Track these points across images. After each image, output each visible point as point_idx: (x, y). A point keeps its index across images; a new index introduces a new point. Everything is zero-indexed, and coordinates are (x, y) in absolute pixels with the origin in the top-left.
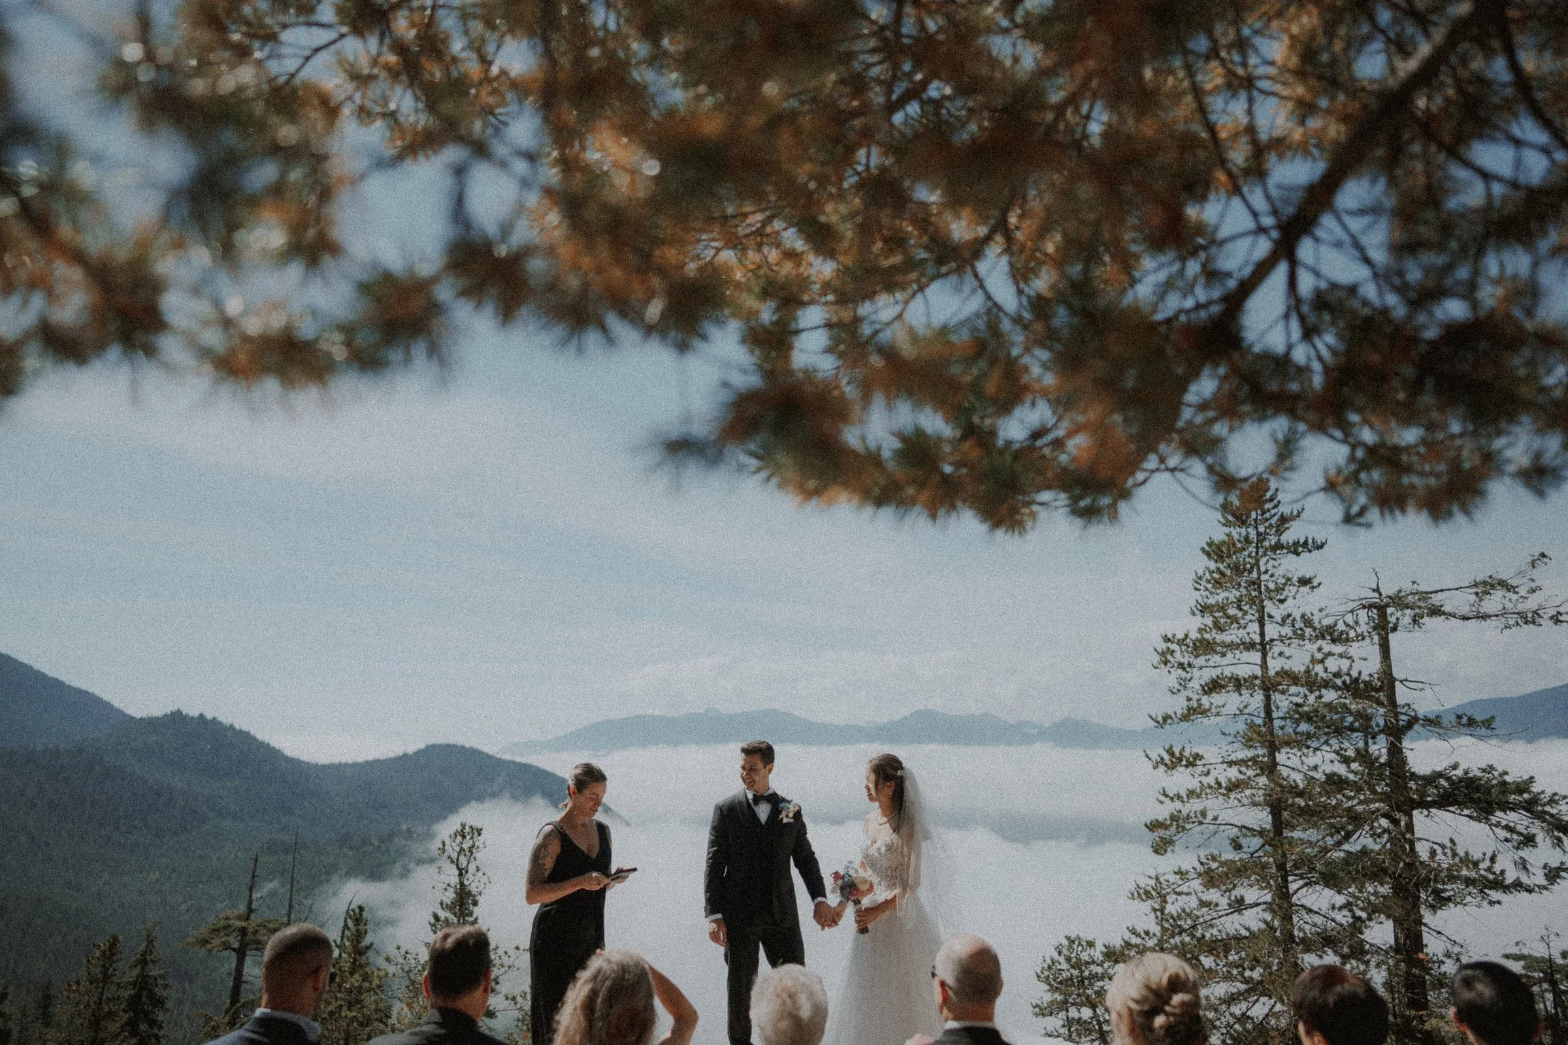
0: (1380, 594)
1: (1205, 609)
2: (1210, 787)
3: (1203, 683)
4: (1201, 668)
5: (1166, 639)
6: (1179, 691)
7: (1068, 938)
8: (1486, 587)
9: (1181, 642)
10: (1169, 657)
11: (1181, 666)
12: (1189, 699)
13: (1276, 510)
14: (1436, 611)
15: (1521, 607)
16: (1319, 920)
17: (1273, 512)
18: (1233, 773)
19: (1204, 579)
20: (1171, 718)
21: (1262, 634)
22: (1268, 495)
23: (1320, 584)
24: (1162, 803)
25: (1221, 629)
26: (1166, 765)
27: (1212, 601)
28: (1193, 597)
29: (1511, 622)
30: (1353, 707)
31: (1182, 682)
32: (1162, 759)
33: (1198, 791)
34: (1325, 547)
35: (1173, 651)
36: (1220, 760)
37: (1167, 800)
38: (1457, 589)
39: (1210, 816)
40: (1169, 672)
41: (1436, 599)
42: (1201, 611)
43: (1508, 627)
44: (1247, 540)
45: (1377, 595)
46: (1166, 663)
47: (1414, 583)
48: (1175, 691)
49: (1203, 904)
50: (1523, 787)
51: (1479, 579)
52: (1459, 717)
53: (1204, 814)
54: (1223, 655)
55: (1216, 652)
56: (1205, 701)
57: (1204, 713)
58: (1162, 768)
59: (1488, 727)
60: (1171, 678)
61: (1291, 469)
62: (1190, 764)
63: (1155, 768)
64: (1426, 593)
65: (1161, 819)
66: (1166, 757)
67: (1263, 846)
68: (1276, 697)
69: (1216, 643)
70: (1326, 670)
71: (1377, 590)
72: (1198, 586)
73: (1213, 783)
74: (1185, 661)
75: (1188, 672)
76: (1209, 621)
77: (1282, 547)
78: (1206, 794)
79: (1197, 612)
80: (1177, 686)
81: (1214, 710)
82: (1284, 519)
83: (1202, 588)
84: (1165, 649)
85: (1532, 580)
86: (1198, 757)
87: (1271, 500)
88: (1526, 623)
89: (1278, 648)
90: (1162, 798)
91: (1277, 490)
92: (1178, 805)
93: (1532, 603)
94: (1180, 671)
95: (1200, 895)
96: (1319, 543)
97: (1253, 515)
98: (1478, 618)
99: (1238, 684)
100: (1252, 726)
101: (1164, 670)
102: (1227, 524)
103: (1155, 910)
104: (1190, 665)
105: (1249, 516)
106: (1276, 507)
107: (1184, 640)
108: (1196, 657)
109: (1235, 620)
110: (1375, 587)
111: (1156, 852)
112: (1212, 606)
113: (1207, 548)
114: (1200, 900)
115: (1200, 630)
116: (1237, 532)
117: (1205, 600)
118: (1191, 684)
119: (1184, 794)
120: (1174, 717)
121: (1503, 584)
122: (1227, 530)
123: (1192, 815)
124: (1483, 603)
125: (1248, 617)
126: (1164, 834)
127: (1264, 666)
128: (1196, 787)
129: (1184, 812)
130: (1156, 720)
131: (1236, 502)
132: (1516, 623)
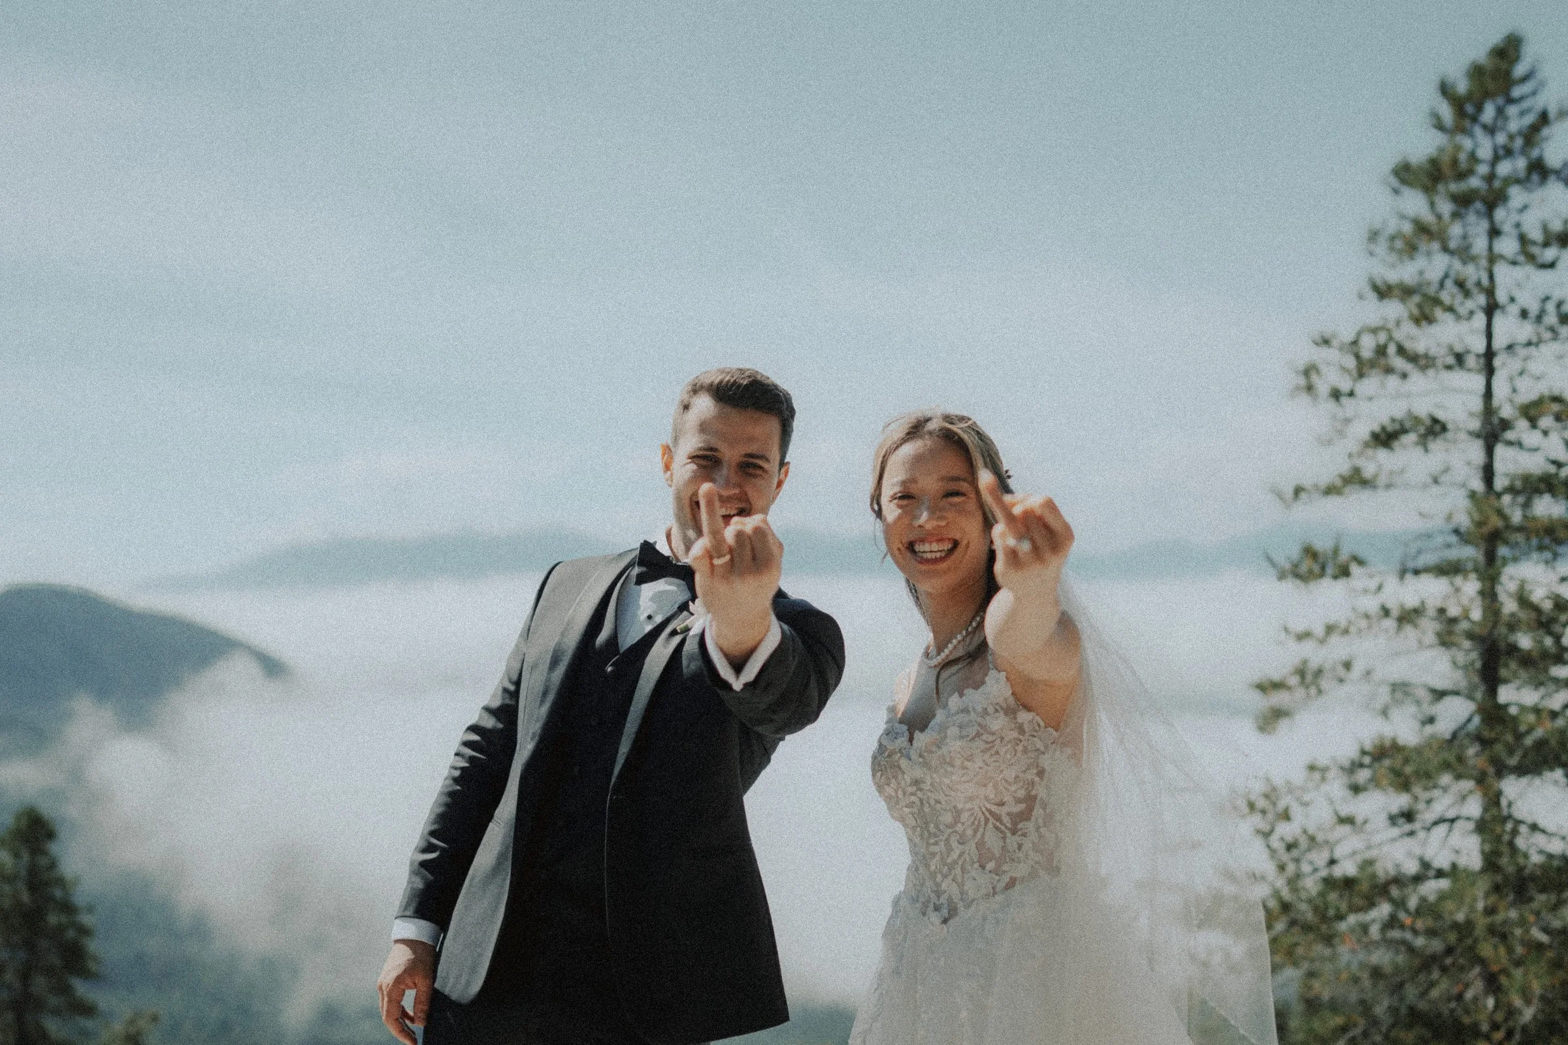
1: (1383, 292)
2: (1367, 616)
3: (1374, 428)
4: (1370, 399)
5: (1320, 341)
10: (1317, 377)
11: (1336, 395)
12: (1345, 457)
13: (1532, 100)
17: (1525, 104)
20: (1308, 490)
21: (1489, 335)
22: (1520, 70)
25: (1423, 318)
26: (1300, 575)
27: (1394, 275)
31: (1334, 422)
32: (1293, 563)
35: (1327, 366)
37: (1290, 640)
39: (1358, 668)
42: (1375, 294)
44: (1473, 158)
46: (1310, 389)
48: (1320, 440)
53: (1347, 665)
54: (1404, 376)
55: (1394, 372)
56: (1371, 461)
57: (1367, 483)
58: (1291, 579)
60: (1317, 417)
62: (1344, 573)
63: (1278, 579)
65: (1276, 677)
66: (1302, 561)
72: (1374, 247)
73: (1374, 610)
74: (1345, 385)
75: (1343, 408)
77: (1544, 171)
78: (1359, 629)
79: (1371, 295)
80: (1331, 433)
81: (1382, 480)
82: (1544, 118)
83: (1380, 250)
84: (1311, 362)
86: (1356, 560)
87: (1525, 79)
90: (1284, 637)
94: (1331, 405)
95: (1337, 804)
97: (1489, 113)
101: (1304, 399)
102: (1440, 126)
103: (1257, 831)
105: (1479, 108)
106: (1534, 93)
107: (1353, 342)
108: (1361, 379)
109: (1447, 307)
111: (1262, 729)
112: (1398, 286)
113: (1397, 172)
114: (1336, 813)
116: (1455, 144)
117: (1382, 274)
119: (1319, 631)
120: (1313, 487)
122: (1440, 139)
123: (1327, 666)
125: (1472, 304)
126: (1279, 699)
127: (1488, 394)
128: (1340, 616)
129: (1313, 665)
130: (1280, 495)
131: (1462, 86)
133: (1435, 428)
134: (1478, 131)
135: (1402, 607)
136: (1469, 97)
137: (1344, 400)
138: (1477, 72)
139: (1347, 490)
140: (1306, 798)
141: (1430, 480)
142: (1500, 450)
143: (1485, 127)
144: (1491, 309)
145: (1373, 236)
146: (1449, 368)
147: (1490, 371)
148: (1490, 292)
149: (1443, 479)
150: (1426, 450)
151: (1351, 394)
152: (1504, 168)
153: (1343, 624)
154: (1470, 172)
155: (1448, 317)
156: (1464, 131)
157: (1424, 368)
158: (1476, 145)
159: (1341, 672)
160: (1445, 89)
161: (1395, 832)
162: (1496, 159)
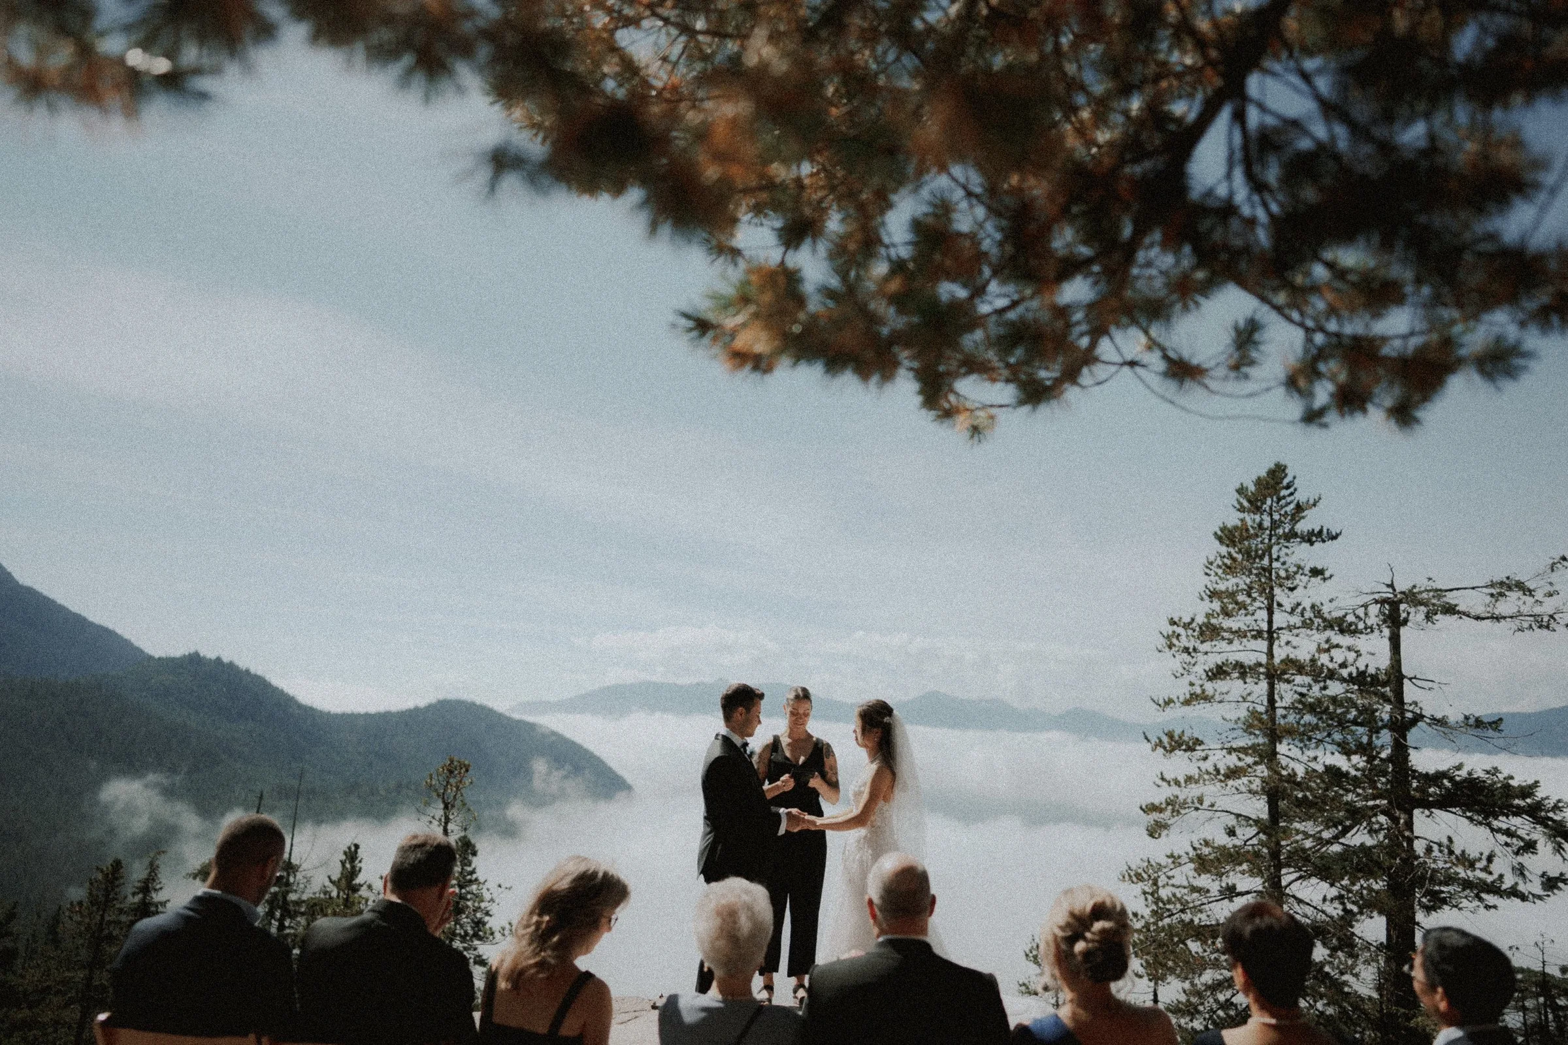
0: (1394, 590)
1: (1214, 594)
2: (1208, 773)
3: (1207, 669)
4: (1206, 653)
5: (1173, 622)
6: (1182, 675)
8: (1503, 587)
9: (1186, 626)
10: (1175, 641)
11: (1186, 650)
12: (1192, 684)
13: (1292, 498)
14: (1450, 610)
15: (1537, 610)
16: (1309, 911)
17: (1289, 499)
18: (1232, 760)
19: (1215, 565)
20: (1173, 702)
21: (1270, 622)
22: (1285, 482)
23: (1331, 576)
24: (1159, 786)
25: (1227, 614)
26: (1165, 748)
27: (1222, 587)
28: (1202, 582)
29: (1526, 625)
30: (1359, 702)
31: (1185, 666)
32: (1161, 741)
33: (1197, 777)
34: (1340, 538)
35: (1179, 635)
36: (1219, 746)
37: (1164, 784)
38: (1473, 588)
39: (1206, 804)
40: (1174, 656)
41: (1451, 598)
42: (1210, 597)
43: (1521, 630)
44: (1260, 525)
45: (1390, 590)
46: (1171, 646)
47: (1430, 579)
48: (1178, 675)
49: (1194, 889)
50: (1527, 791)
51: (1496, 579)
52: (1467, 718)
53: (1201, 801)
54: (1230, 642)
55: (1223, 639)
56: (1209, 687)
57: (1207, 699)
58: (1160, 750)
59: (1496, 729)
60: (1175, 662)
61: (1252, 363)
62: (1190, 749)
63: (1154, 750)
64: (1441, 590)
65: (1157, 802)
66: (1165, 740)
67: (1258, 834)
68: (1281, 687)
69: (1222, 628)
70: (1332, 660)
71: (1391, 586)
72: (1208, 571)
73: (1211, 769)
74: (1191, 646)
75: (1193, 657)
76: (1216, 605)
77: (1295, 535)
78: (1204, 780)
79: (1206, 597)
80: (1181, 670)
81: (1217, 698)
82: (1299, 508)
83: (1212, 573)
84: (1170, 633)
85: (1551, 584)
86: (1198, 742)
87: (1288, 487)
88: (1540, 627)
89: (1285, 636)
90: (1160, 782)
91: (1294, 478)
92: (1175, 790)
93: (1548, 607)
94: (1185, 655)
95: (1191, 880)
96: (1334, 534)
97: (1269, 501)
98: (1492, 618)
99: (1244, 671)
100: (1254, 713)
101: (1168, 653)
102: (1242, 509)
103: (1145, 893)
104: (1195, 650)
105: (1263, 501)
106: (1292, 494)
107: (1190, 624)
108: (1202, 642)
109: (1242, 606)
110: (1390, 583)
111: (1151, 835)
112: (1222, 592)
113: (1219, 533)
114: (1191, 885)
115: (1208, 616)
116: (1251, 519)
117: (1215, 586)
118: (1196, 668)
119: (1182, 780)
120: (1176, 700)
121: (1520, 586)
122: (1241, 515)
123: (1189, 800)
124: (1498, 604)
125: (1257, 604)
126: (1159, 817)
127: (1270, 654)
128: (1194, 772)
129: (1181, 798)
130: (1157, 703)
131: (1252, 488)
132: (1531, 627)
134: (1263, 512)
135: (1228, 768)
136: (1256, 495)
137: (1192, 654)
138: (1259, 482)
139: (1197, 702)
140: (1170, 874)
141: (1240, 699)
143: (1266, 511)
144: (1272, 608)
145: (1208, 565)
147: (1271, 641)
149: (1249, 699)
150: (1241, 682)
152: (1278, 533)
154: (1256, 535)
155: (1242, 612)
156: (1254, 513)
158: (1262, 520)
159: (1197, 804)
160: (1241, 491)
162: (1273, 528)
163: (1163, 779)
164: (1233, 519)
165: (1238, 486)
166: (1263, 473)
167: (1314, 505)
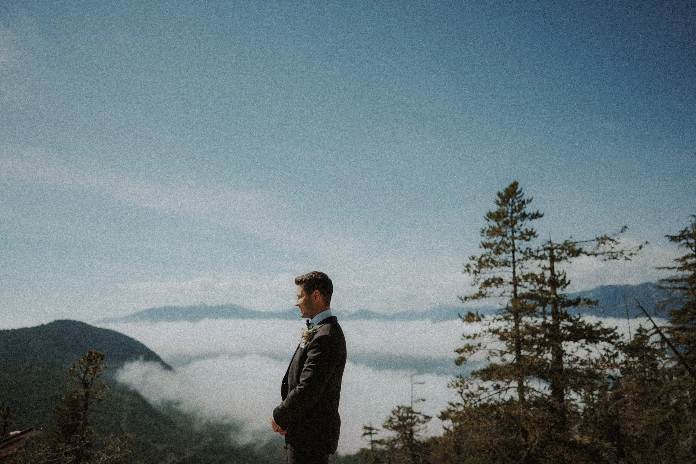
0: (552, 244)
1: (486, 246)
2: (485, 331)
3: (484, 281)
4: (484, 273)
5: (471, 258)
6: (475, 285)
7: (398, 407)
8: (603, 240)
9: (479, 260)
10: (469, 268)
11: (475, 272)
12: (478, 289)
13: (521, 198)
15: (613, 250)
17: (519, 199)
19: (485, 231)
20: (468, 298)
21: (514, 257)
22: (517, 191)
23: (538, 235)
24: (463, 340)
26: (467, 320)
27: (490, 241)
28: (480, 239)
29: (607, 258)
31: (476, 280)
32: (466, 318)
34: (543, 216)
37: (465, 338)
38: (586, 241)
39: (483, 346)
40: (470, 275)
41: (580, 246)
43: (605, 260)
44: (507, 212)
46: (468, 271)
47: (571, 237)
48: (471, 284)
49: (481, 389)
51: (600, 237)
52: (585, 299)
53: (479, 345)
56: (484, 290)
57: (483, 296)
58: (465, 322)
59: (596, 304)
62: (479, 320)
63: (462, 322)
64: (575, 242)
65: (461, 348)
66: (468, 317)
71: (550, 242)
72: (483, 234)
73: (488, 330)
74: (477, 270)
75: (477, 276)
76: (489, 250)
77: (525, 216)
78: (483, 335)
79: (483, 247)
80: (474, 282)
81: (487, 295)
82: (523, 203)
84: (469, 264)
86: (483, 317)
87: (519, 193)
88: (612, 258)
89: (521, 264)
90: (463, 338)
91: (522, 188)
92: (469, 341)
94: (473, 276)
95: (479, 384)
96: (540, 215)
97: (511, 200)
98: (594, 254)
101: (467, 274)
102: (498, 203)
103: (459, 392)
105: (508, 200)
106: (521, 196)
108: (481, 268)
109: (503, 250)
111: (457, 363)
112: (491, 244)
113: (487, 215)
114: (479, 387)
116: (503, 209)
117: (485, 241)
118: (480, 281)
119: (472, 336)
120: (470, 297)
122: (499, 207)
123: (475, 346)
124: (599, 248)
125: (508, 249)
126: (462, 355)
127: (514, 273)
129: (471, 345)
130: (461, 299)
131: (504, 194)
132: (609, 259)
133: (500, 281)
134: (508, 205)
135: (494, 328)
136: (505, 197)
137: (478, 274)
138: (507, 190)
139: (479, 298)
140: (471, 382)
141: (500, 295)
142: (518, 288)
143: (509, 204)
144: (514, 251)
145: (483, 231)
146: (503, 266)
147: (514, 267)
148: (514, 246)
149: (504, 295)
150: (498, 287)
151: (479, 272)
152: (515, 215)
153: (478, 333)
154: (507, 216)
155: (504, 253)
156: (505, 205)
157: (497, 266)
158: (508, 209)
159: (478, 347)
160: (499, 195)
161: (496, 391)
162: (512, 213)
163: (464, 336)
164: (495, 208)
165: (497, 192)
166: (508, 187)
167: (530, 201)
